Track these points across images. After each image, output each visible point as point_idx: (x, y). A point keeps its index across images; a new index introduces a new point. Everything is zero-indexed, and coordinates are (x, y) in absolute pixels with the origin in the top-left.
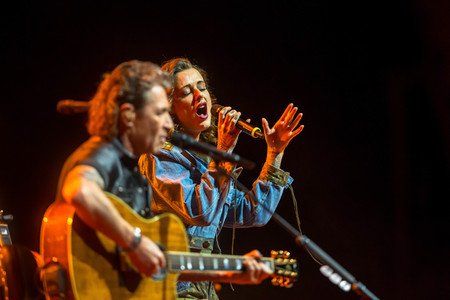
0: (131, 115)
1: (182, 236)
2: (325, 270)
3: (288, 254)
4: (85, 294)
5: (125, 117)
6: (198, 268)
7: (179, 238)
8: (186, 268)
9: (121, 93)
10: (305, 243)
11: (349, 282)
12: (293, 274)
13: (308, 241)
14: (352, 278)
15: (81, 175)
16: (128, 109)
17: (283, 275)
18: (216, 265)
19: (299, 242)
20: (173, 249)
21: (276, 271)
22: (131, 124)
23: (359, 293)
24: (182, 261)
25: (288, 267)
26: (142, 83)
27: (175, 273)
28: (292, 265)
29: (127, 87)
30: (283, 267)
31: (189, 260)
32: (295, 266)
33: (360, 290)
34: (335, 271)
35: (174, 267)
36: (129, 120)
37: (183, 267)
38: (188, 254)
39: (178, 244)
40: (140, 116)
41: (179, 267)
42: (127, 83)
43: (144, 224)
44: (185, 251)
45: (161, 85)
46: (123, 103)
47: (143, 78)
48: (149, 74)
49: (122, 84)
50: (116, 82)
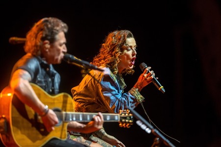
0: (48, 46)
2: (138, 122)
3: (129, 111)
5: (45, 47)
6: (79, 120)
7: (69, 105)
8: (73, 120)
9: (44, 35)
11: (150, 128)
12: (130, 121)
14: (151, 127)
15: (21, 76)
16: (47, 43)
17: (125, 122)
18: (88, 118)
21: (121, 120)
22: (47, 50)
24: (71, 116)
25: (128, 118)
26: (54, 31)
27: (66, 122)
28: (130, 117)
29: (47, 33)
30: (125, 118)
31: (74, 116)
32: (132, 117)
33: (156, 133)
34: (143, 123)
36: (47, 48)
37: (71, 120)
38: (74, 113)
39: (69, 108)
41: (69, 119)
42: (47, 31)
43: (51, 98)
44: (73, 111)
45: (63, 31)
46: (45, 40)
47: (55, 28)
48: (58, 26)
49: (45, 30)
50: (41, 30)
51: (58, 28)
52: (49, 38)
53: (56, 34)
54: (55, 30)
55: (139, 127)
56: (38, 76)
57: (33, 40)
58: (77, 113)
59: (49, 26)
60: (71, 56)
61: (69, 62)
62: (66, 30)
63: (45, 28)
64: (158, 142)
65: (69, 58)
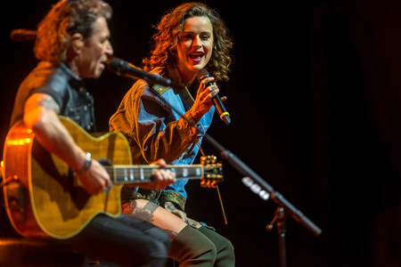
1: (126, 150)
2: (246, 181)
3: (215, 158)
4: (42, 209)
5: (75, 46)
6: (139, 178)
7: (123, 153)
8: (129, 179)
9: (72, 24)
10: (229, 157)
11: (267, 191)
12: (219, 176)
13: (231, 155)
14: (270, 188)
15: (40, 104)
16: (78, 38)
17: (211, 179)
19: (224, 156)
20: (118, 163)
21: (205, 175)
22: (79, 52)
23: (276, 201)
24: (126, 173)
25: (215, 170)
26: (90, 15)
27: (118, 184)
28: (218, 169)
29: (78, 19)
30: (211, 171)
31: (132, 171)
32: (221, 169)
33: (278, 199)
34: (255, 182)
35: (118, 180)
36: (78, 48)
37: (126, 179)
38: (131, 166)
39: (122, 159)
40: (87, 44)
41: (123, 179)
42: (77, 15)
43: (94, 142)
44: (129, 164)
45: (104, 16)
46: (74, 33)
47: (91, 10)
48: (95, 6)
49: (73, 16)
50: (67, 14)
51: (96, 10)
52: (82, 28)
53: (94, 20)
54: (91, 13)
55: (248, 189)
56: (69, 105)
57: (52, 33)
58: (136, 167)
59: (81, 7)
60: (122, 62)
61: (118, 74)
62: (109, 15)
63: (74, 10)
64: (282, 215)
65: (120, 65)
